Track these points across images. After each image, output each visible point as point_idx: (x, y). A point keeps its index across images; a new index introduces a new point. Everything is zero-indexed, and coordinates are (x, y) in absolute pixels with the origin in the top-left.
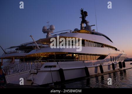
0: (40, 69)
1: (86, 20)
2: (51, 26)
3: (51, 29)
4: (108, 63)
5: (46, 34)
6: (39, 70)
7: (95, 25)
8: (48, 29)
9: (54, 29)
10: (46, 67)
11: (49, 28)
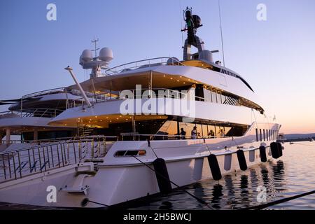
0: (102, 161)
1: (198, 38)
2: (103, 51)
3: (104, 58)
4: (250, 145)
5: (90, 71)
6: (99, 164)
7: (218, 51)
8: (95, 59)
9: (112, 59)
10: (120, 154)
11: (98, 55)
